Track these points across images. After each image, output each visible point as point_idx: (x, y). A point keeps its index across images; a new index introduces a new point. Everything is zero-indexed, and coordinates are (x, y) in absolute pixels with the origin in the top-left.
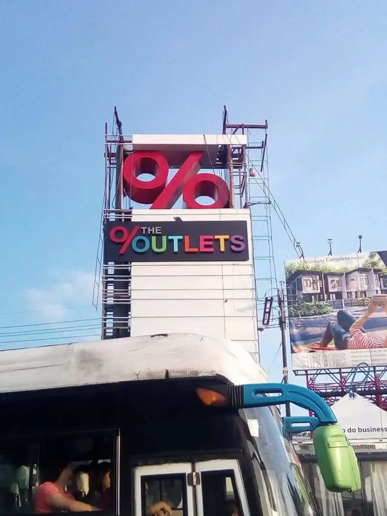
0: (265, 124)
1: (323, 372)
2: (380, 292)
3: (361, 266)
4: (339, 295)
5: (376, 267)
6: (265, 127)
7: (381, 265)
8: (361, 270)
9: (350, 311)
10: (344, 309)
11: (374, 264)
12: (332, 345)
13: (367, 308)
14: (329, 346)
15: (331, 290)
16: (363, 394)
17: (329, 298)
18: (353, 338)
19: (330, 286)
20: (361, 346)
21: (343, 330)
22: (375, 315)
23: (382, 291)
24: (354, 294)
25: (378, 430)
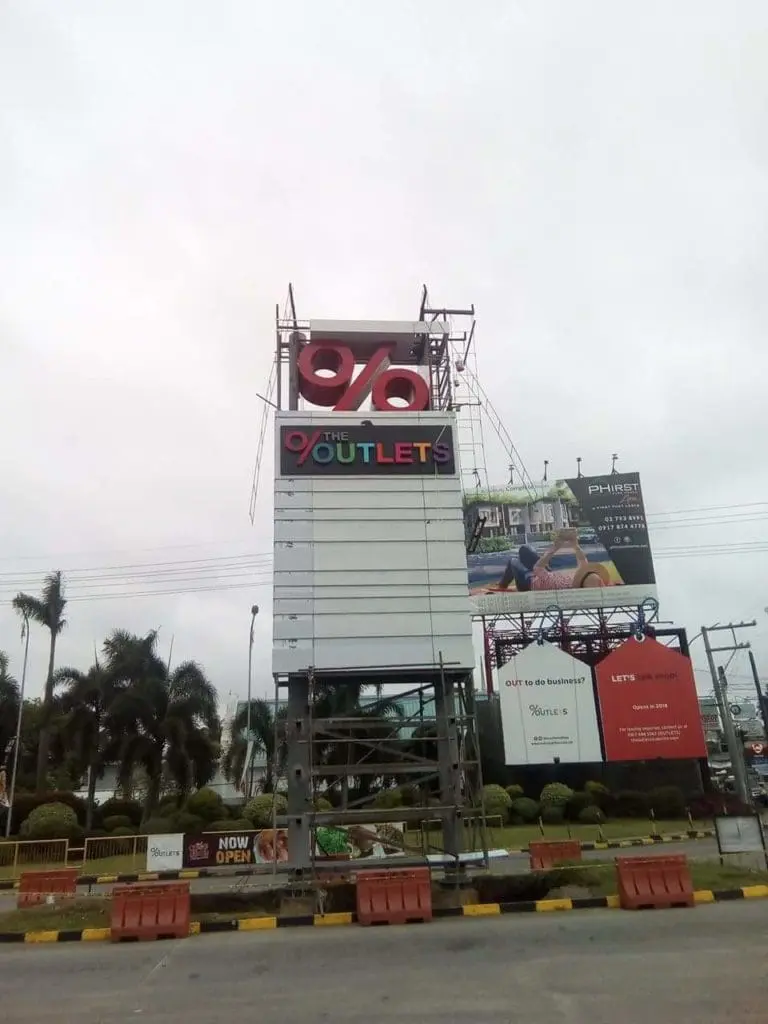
0: (470, 309)
1: (502, 617)
2: (568, 525)
3: (546, 495)
4: (521, 529)
5: (563, 497)
6: (471, 313)
7: (569, 494)
8: (545, 500)
9: (534, 547)
10: (527, 544)
11: (561, 493)
12: (513, 586)
13: (552, 543)
14: (510, 587)
15: (512, 523)
16: (551, 640)
17: (509, 532)
18: (537, 578)
19: (511, 519)
20: (545, 586)
21: (525, 569)
22: (563, 551)
23: (571, 524)
24: (538, 527)
25: (571, 681)
